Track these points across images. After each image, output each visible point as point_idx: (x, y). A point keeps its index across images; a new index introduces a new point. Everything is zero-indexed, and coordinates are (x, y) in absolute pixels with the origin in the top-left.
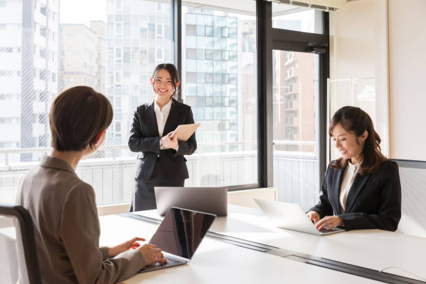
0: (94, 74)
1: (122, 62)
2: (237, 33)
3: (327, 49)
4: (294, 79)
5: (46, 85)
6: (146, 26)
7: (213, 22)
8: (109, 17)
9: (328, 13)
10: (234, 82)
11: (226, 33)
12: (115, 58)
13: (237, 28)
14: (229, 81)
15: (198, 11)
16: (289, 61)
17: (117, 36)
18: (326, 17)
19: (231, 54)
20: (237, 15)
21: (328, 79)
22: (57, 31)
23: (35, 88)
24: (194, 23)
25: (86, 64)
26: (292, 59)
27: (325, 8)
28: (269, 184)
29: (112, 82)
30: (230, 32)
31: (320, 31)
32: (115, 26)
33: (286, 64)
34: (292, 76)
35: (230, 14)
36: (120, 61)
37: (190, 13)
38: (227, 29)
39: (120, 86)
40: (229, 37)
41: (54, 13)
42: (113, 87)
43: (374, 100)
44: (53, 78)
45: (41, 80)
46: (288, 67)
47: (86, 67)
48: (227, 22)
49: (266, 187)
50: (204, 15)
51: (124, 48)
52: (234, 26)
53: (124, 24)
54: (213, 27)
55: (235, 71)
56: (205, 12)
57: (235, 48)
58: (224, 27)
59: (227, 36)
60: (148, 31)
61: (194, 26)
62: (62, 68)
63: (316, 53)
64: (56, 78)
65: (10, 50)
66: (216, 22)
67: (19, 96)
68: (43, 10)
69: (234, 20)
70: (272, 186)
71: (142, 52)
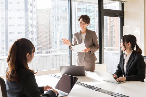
0: (48, 25)
1: (57, 21)
2: (94, 11)
3: (123, 16)
4: (114, 26)
5: (33, 29)
6: (65, 9)
7: (86, 7)
8: (52, 6)
9: (123, 3)
10: (94, 27)
11: (91, 11)
12: (55, 20)
13: (94, 9)
14: (92, 26)
15: (81, 4)
16: (112, 20)
17: (55, 13)
18: (123, 4)
19: (93, 18)
20: (94, 5)
21: (123, 26)
22: (36, 11)
23: (29, 30)
24: (80, 8)
25: (45, 22)
26: (113, 19)
27: (122, 1)
28: (103, 62)
29: (54, 28)
30: (92, 10)
31: (121, 10)
32: (54, 9)
33: (111, 21)
34: (113, 25)
35: (92, 5)
36: (56, 21)
37: (79, 5)
38: (91, 10)
39: (56, 29)
40: (92, 12)
41: (35, 6)
42: (54, 29)
43: (139, 33)
44: (35, 27)
45: (31, 27)
46: (111, 22)
47: (45, 23)
48: (91, 7)
49: (102, 63)
50: (84, 5)
51: (57, 17)
52: (94, 8)
53: (57, 8)
54: (86, 9)
55: (94, 23)
56: (84, 4)
57: (94, 16)
58: (90, 9)
59: (91, 12)
60: (65, 11)
61: (80, 9)
62: (38, 23)
63: (119, 17)
64: (36, 27)
65: (21, 18)
66: (87, 7)
67: (24, 32)
68: (31, 5)
69: (93, 6)
70: (104, 63)
71: (63, 18)
